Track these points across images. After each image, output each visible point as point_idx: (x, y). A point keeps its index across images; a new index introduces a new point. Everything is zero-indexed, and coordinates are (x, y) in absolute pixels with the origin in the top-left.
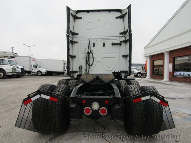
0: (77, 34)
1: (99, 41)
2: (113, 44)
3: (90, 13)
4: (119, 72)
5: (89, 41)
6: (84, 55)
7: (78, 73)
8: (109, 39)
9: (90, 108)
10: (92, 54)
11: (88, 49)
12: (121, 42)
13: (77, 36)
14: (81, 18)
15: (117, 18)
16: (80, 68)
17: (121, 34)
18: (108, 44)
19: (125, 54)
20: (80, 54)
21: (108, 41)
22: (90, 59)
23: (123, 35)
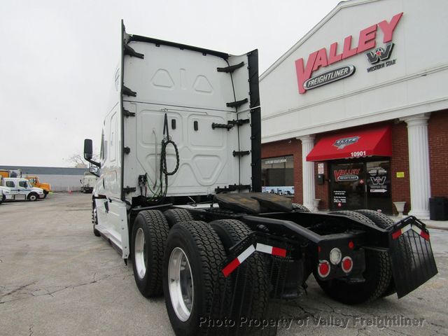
0: (134, 94)
1: (185, 117)
2: (214, 126)
3: (162, 48)
4: (228, 187)
5: (166, 114)
6: (154, 147)
7: (137, 194)
8: (207, 115)
9: (328, 263)
10: (175, 146)
11: (164, 133)
12: (229, 122)
13: (132, 98)
14: (141, 56)
15: (220, 70)
16: (143, 179)
17: (229, 105)
18: (205, 125)
19: (237, 150)
20: (142, 145)
21: (203, 117)
22: (167, 158)
23: (234, 110)
